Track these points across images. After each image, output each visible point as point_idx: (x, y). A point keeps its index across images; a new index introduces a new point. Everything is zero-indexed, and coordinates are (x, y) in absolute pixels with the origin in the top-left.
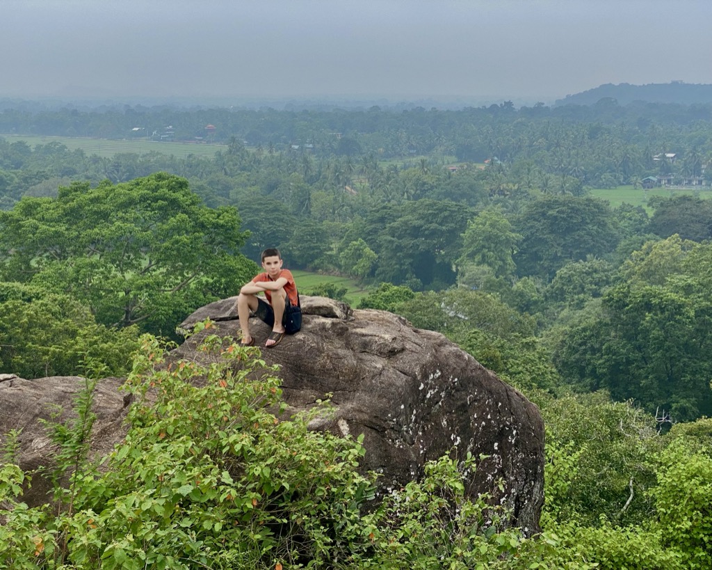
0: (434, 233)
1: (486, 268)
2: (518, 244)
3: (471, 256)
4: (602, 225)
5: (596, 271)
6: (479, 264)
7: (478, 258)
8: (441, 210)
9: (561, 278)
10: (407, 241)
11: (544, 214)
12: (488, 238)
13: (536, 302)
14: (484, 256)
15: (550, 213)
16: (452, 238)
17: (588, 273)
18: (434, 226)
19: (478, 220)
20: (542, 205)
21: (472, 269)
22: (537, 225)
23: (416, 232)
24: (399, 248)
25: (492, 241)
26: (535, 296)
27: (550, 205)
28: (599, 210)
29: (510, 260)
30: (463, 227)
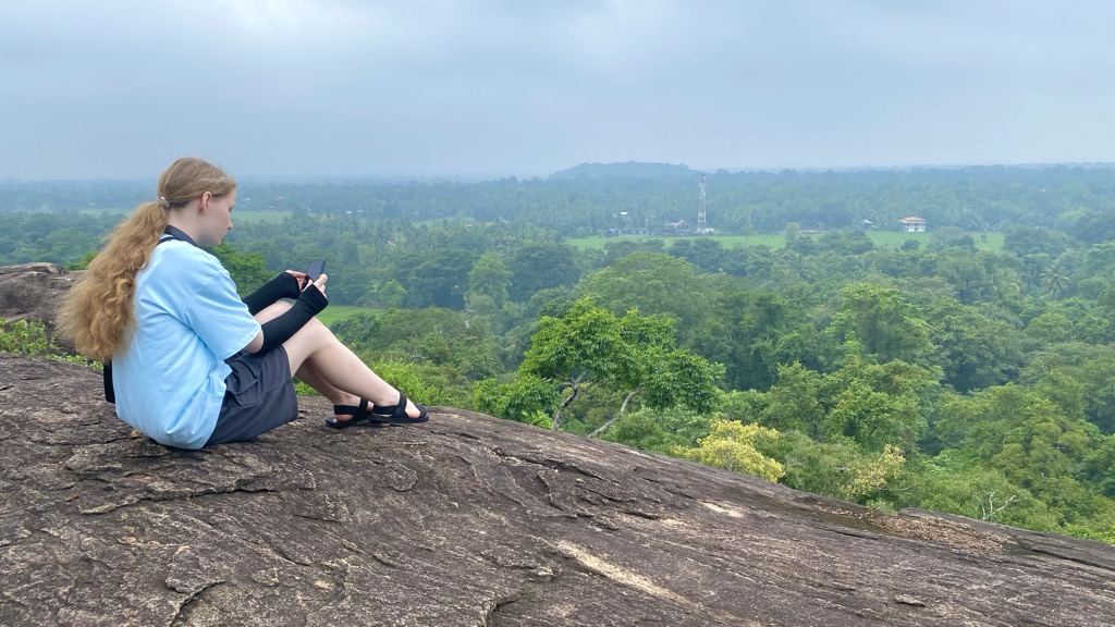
0: (448, 273)
1: (485, 297)
2: (510, 278)
3: (477, 289)
4: (571, 263)
5: (558, 295)
6: (482, 294)
7: (481, 290)
8: (452, 256)
9: (534, 301)
10: (428, 280)
11: (528, 257)
12: (488, 275)
13: (517, 319)
14: (486, 289)
15: (533, 255)
16: (463, 275)
17: (552, 297)
18: (448, 268)
19: (480, 262)
20: (527, 250)
21: (476, 298)
22: (525, 265)
23: (435, 273)
24: (423, 285)
25: (492, 277)
26: (517, 315)
27: (533, 250)
28: (567, 253)
29: (504, 290)
30: (470, 269)
